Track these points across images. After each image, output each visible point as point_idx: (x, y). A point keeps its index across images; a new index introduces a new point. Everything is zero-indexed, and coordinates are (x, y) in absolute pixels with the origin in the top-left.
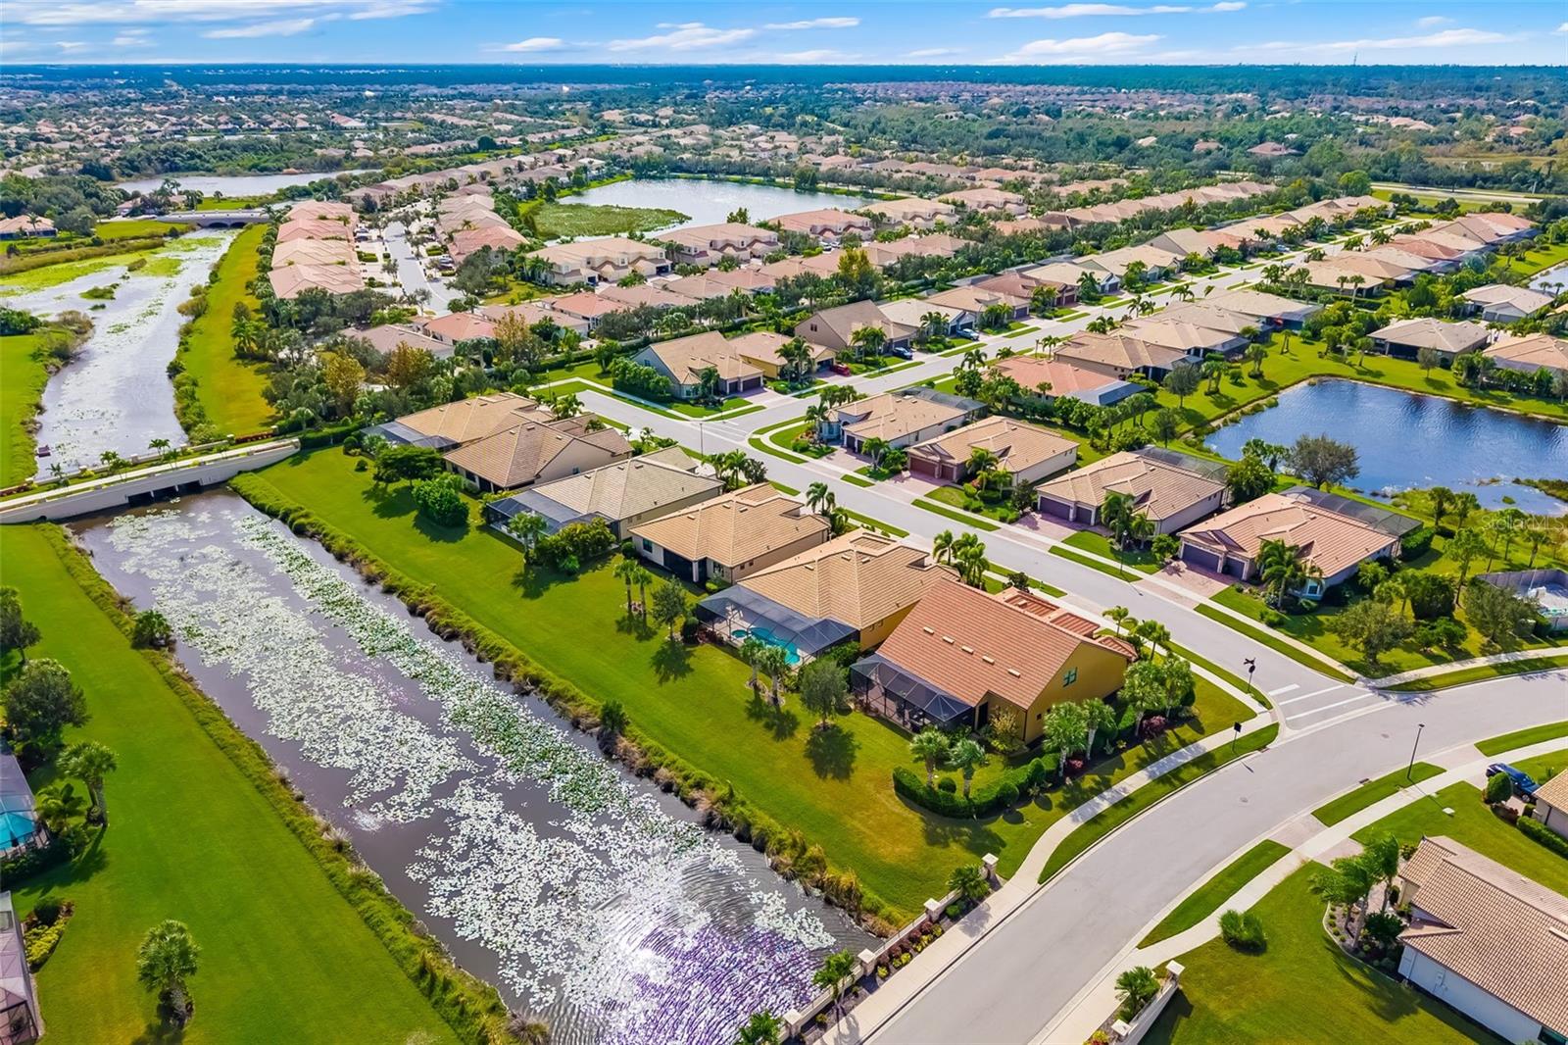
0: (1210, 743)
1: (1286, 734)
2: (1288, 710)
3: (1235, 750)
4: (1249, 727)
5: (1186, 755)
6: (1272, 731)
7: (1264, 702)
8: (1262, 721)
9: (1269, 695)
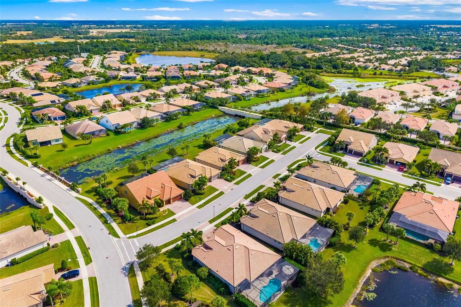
0: (114, 224)
1: (115, 239)
2: (126, 241)
3: (110, 228)
8: (123, 236)
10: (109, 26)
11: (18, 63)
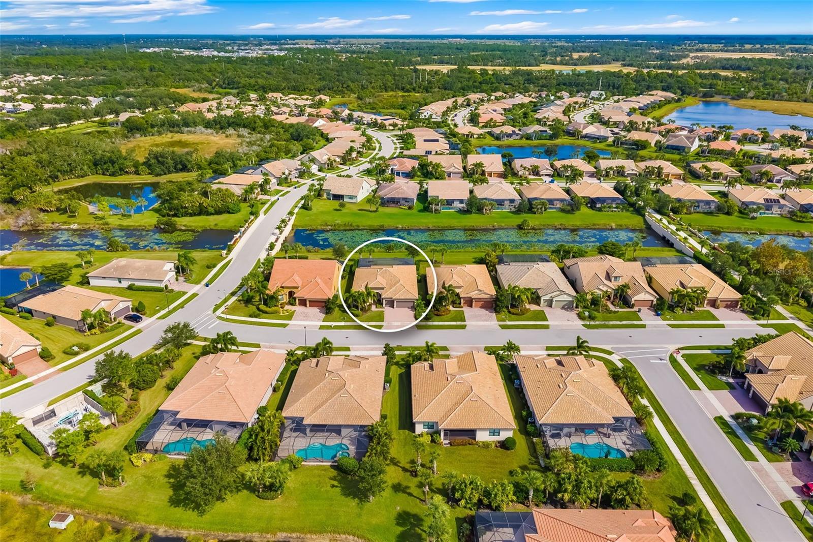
0: (234, 298)
1: (210, 312)
2: (211, 319)
3: (226, 300)
4: (223, 308)
5: (240, 293)
6: (214, 311)
7: (220, 318)
8: (219, 312)
9: (218, 321)
10: (748, 46)
11: (493, 98)
